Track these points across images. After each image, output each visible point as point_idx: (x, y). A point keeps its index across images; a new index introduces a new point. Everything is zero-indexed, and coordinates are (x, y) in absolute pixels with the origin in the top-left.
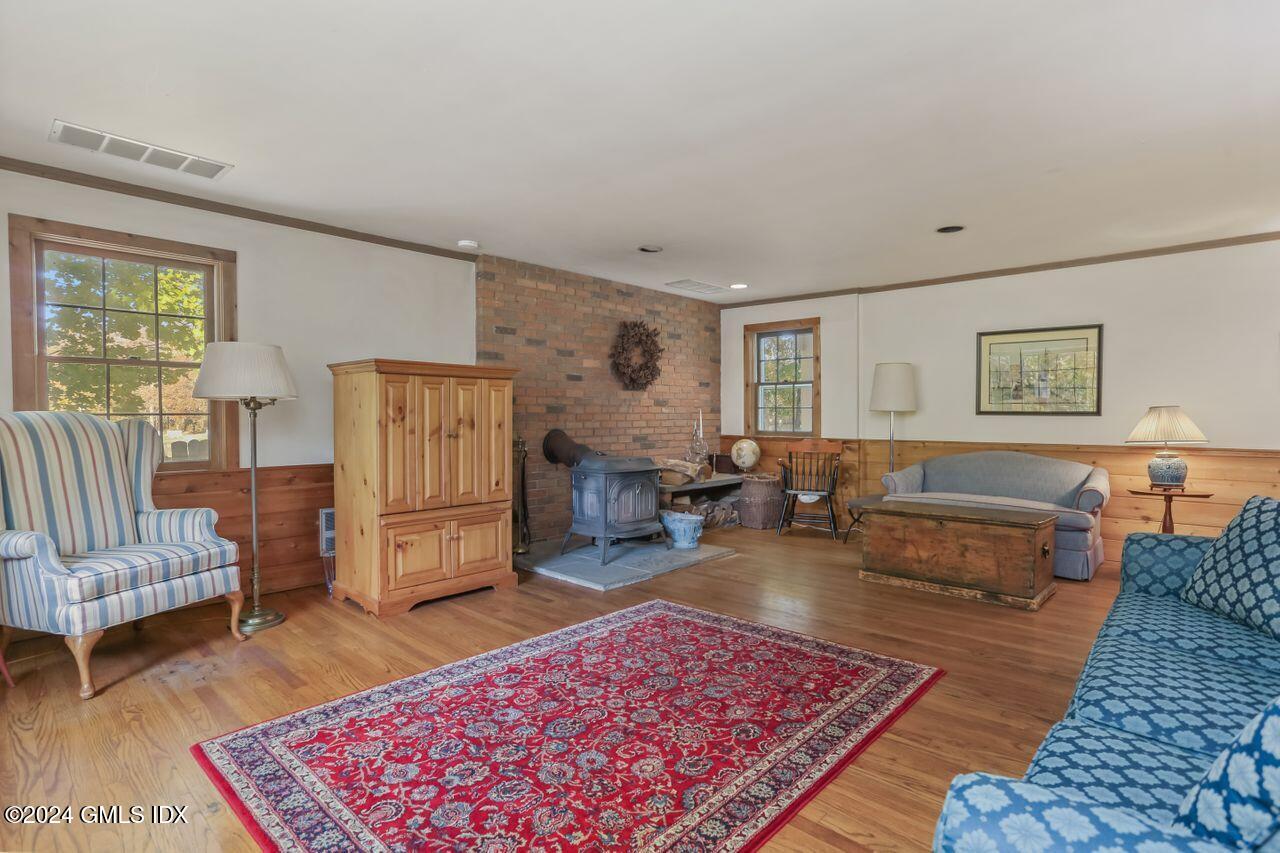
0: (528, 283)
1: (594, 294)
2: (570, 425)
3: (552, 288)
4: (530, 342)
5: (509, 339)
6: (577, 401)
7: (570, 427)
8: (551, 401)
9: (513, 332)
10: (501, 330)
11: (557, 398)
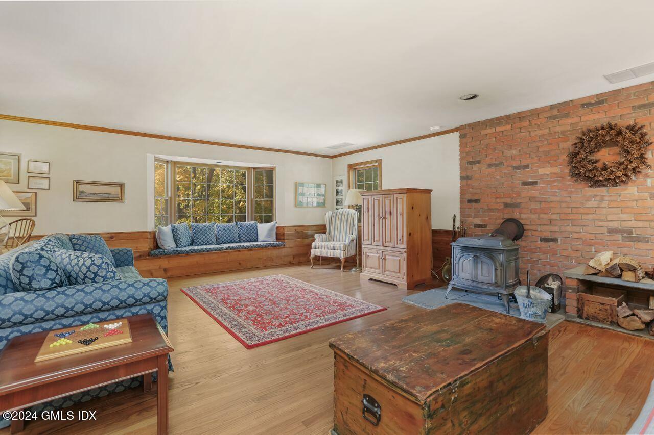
0: (489, 131)
1: (551, 118)
2: (523, 216)
3: (509, 127)
4: (490, 166)
5: (476, 167)
6: (533, 200)
7: (524, 217)
8: (508, 201)
9: (479, 162)
10: (470, 163)
11: (513, 198)
